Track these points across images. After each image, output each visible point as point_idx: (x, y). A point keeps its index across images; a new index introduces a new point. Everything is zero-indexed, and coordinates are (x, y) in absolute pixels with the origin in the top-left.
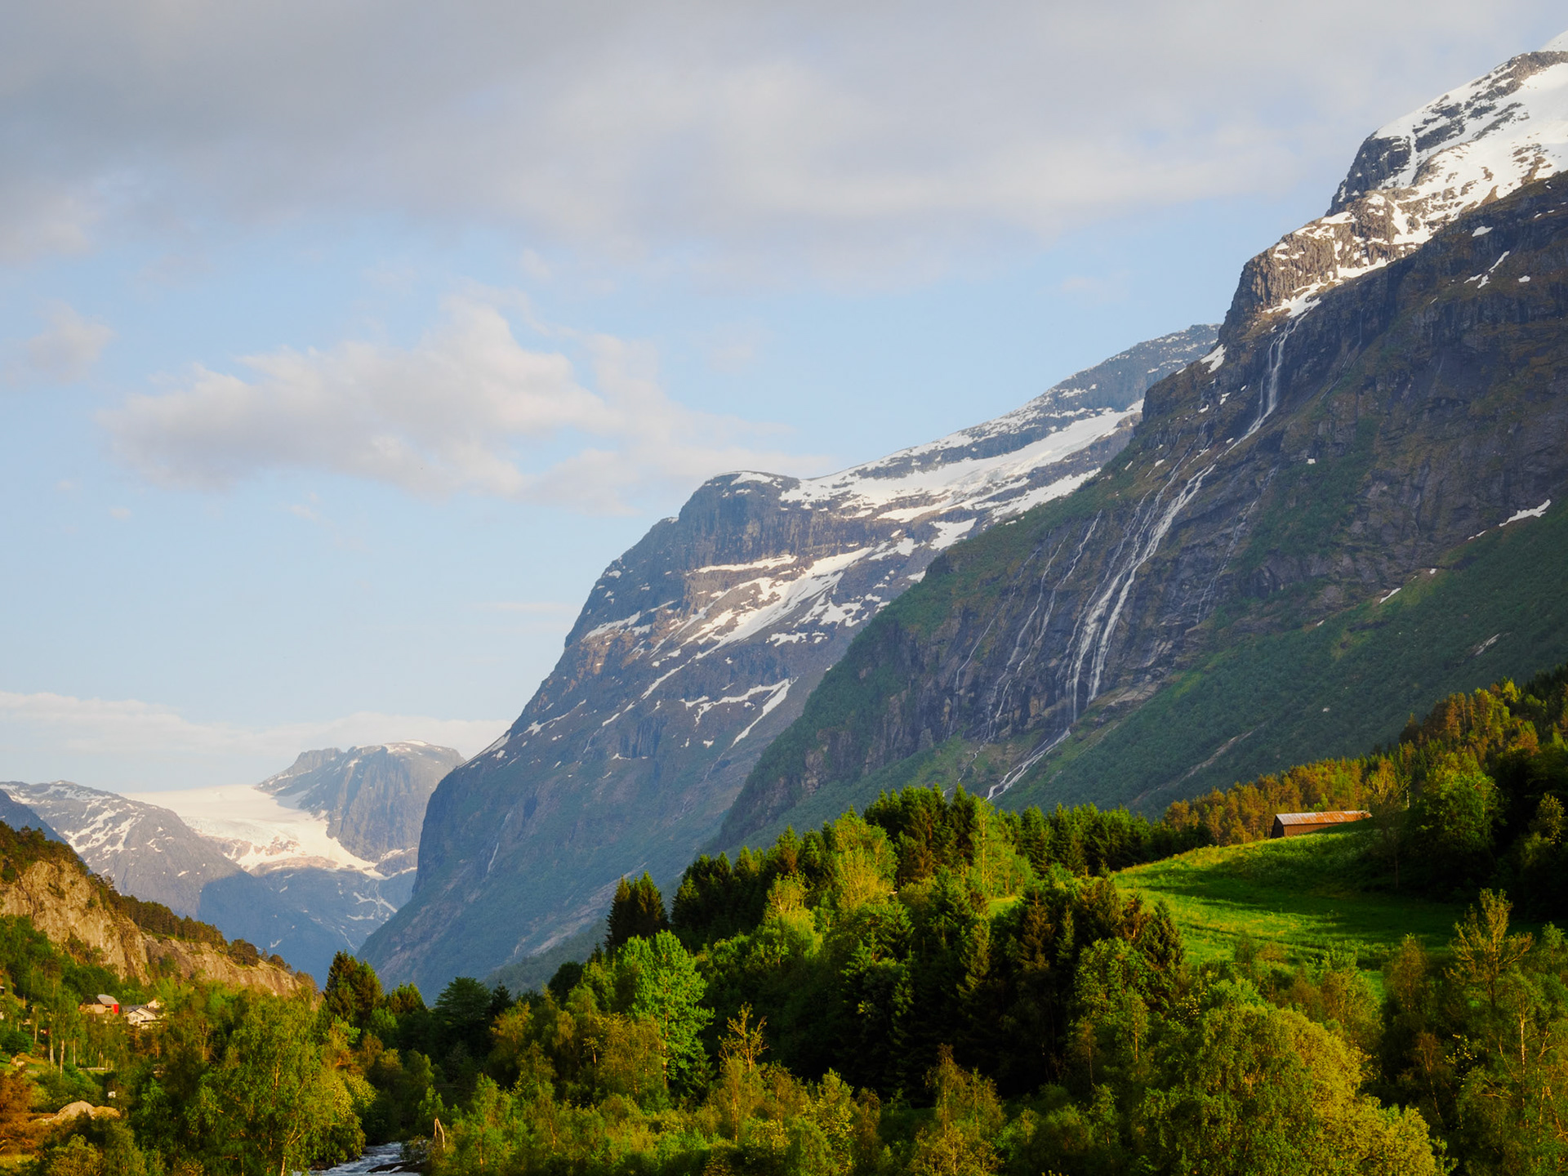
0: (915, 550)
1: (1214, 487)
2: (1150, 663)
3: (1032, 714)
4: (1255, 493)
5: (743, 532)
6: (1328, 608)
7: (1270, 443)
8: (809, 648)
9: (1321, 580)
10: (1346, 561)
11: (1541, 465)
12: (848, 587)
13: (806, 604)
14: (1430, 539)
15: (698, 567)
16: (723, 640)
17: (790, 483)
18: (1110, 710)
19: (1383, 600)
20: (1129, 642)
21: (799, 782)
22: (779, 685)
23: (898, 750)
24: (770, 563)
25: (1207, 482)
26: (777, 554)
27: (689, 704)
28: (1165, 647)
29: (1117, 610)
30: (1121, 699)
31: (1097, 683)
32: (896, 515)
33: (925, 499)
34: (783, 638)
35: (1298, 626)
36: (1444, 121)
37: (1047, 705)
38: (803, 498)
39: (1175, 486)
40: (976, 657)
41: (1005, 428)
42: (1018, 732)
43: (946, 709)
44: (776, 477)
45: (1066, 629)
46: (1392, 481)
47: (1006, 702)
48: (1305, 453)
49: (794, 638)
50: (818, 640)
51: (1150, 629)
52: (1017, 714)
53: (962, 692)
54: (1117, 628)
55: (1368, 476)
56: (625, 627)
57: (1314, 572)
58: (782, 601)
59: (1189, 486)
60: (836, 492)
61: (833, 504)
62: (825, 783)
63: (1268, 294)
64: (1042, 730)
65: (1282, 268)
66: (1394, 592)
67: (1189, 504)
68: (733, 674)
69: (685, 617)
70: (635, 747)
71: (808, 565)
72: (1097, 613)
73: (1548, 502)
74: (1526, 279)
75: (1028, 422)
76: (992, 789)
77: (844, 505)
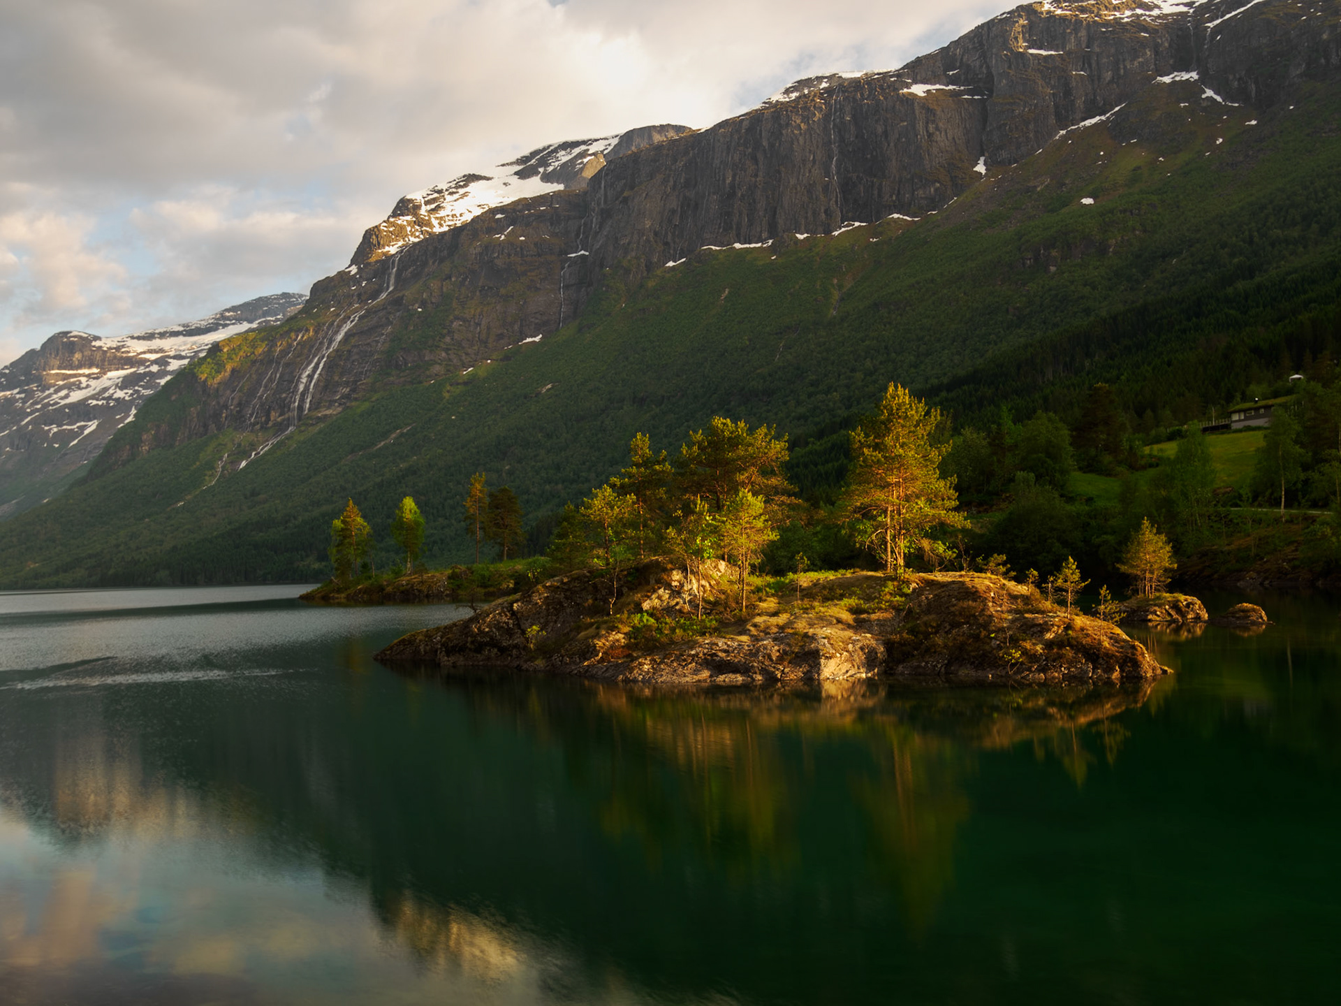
0: (159, 370)
1: (366, 320)
2: (337, 398)
3: (272, 419)
4: (389, 323)
5: (73, 357)
6: (436, 375)
7: (396, 302)
8: (107, 407)
9: (431, 362)
10: (444, 354)
11: (537, 319)
12: (126, 383)
13: (105, 389)
14: (486, 347)
15: (50, 370)
16: (63, 402)
17: (97, 338)
18: (318, 418)
19: (465, 373)
20: (326, 387)
21: (138, 448)
22: (92, 422)
23: (196, 434)
24: (87, 371)
25: (361, 318)
26: (90, 367)
27: (46, 428)
28: (346, 390)
29: (318, 372)
30: (324, 413)
31: (308, 406)
32: (148, 356)
33: (161, 350)
34: (95, 402)
35: (420, 382)
36: (436, 195)
37: (279, 416)
38: (103, 345)
39: (344, 318)
40: (240, 391)
41: (199, 325)
42: (264, 428)
43: (224, 415)
44: (90, 335)
45: (290, 381)
46: (464, 320)
47: (257, 413)
48: (417, 305)
49: (100, 403)
50: (111, 404)
51: (337, 382)
52: (263, 419)
53: (232, 407)
54: (318, 380)
55: (451, 317)
56: (12, 394)
57: (426, 358)
58: (92, 388)
59: (351, 319)
60: (119, 344)
61: (118, 349)
62: (153, 449)
63: (379, 243)
64: (277, 428)
65: (385, 233)
66: (470, 370)
67: (353, 326)
68: (69, 416)
69: (43, 391)
70: (18, 445)
71: (105, 374)
72: (307, 373)
73: (541, 336)
74: (522, 238)
75: (209, 324)
76: (253, 454)
77: (123, 350)
